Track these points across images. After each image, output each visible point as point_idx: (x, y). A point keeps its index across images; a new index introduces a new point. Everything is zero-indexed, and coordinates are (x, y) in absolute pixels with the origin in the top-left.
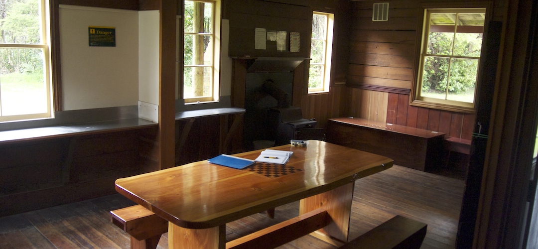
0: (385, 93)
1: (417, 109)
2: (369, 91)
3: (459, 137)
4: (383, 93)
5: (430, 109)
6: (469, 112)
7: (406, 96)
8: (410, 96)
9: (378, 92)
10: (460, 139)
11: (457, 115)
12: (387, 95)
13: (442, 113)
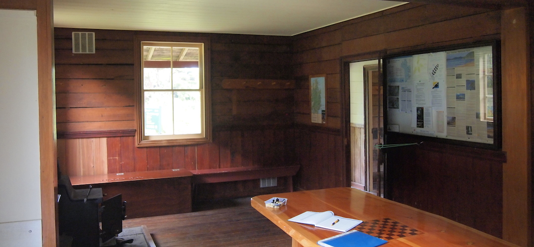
0: (101, 139)
1: (145, 149)
2: (78, 140)
3: (195, 169)
4: (98, 139)
5: (160, 147)
6: (202, 143)
7: (130, 138)
8: (136, 137)
9: (92, 139)
10: (197, 170)
11: (189, 148)
12: (104, 141)
13: (174, 148)
